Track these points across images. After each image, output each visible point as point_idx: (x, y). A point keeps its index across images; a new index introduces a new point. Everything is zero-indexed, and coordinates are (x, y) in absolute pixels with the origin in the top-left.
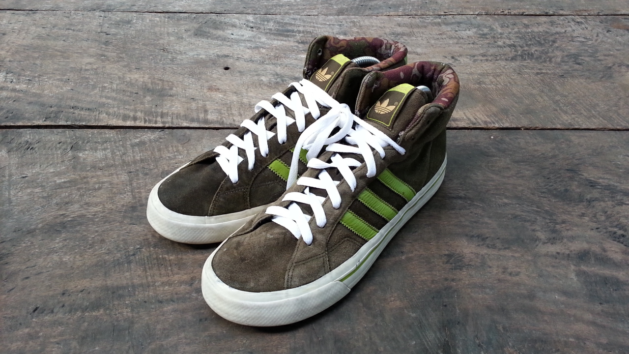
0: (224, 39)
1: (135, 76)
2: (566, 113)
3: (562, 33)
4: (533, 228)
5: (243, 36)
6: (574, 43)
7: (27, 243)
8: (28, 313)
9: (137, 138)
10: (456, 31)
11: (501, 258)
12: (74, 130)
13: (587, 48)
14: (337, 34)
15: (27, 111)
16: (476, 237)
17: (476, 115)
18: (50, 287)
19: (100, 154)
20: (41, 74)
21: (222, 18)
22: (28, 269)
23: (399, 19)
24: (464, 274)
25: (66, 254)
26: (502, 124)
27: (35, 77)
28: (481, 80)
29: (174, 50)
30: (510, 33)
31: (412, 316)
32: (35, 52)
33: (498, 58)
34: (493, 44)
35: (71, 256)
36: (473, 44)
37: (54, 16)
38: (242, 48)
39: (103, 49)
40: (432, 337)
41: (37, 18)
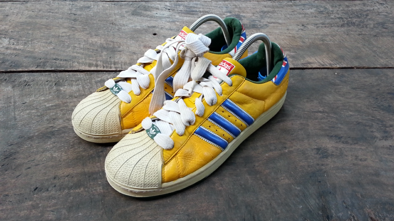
0: (152, 17)
1: (95, 40)
2: (382, 58)
3: (372, 10)
4: (371, 130)
5: (164, 14)
6: (380, 16)
7: (28, 145)
8: (30, 191)
9: (99, 77)
10: (303, 10)
11: (353, 150)
13: (389, 19)
14: (225, 12)
15: (24, 62)
16: (335, 136)
17: (323, 60)
18: (45, 173)
19: (74, 88)
22: (30, 162)
23: (265, 3)
24: (329, 161)
25: (55, 152)
26: (341, 65)
28: (324, 39)
31: (297, 189)
33: (332, 25)
35: (59, 153)
36: (315, 17)
39: (73, 24)
40: (313, 202)
41: (29, 6)
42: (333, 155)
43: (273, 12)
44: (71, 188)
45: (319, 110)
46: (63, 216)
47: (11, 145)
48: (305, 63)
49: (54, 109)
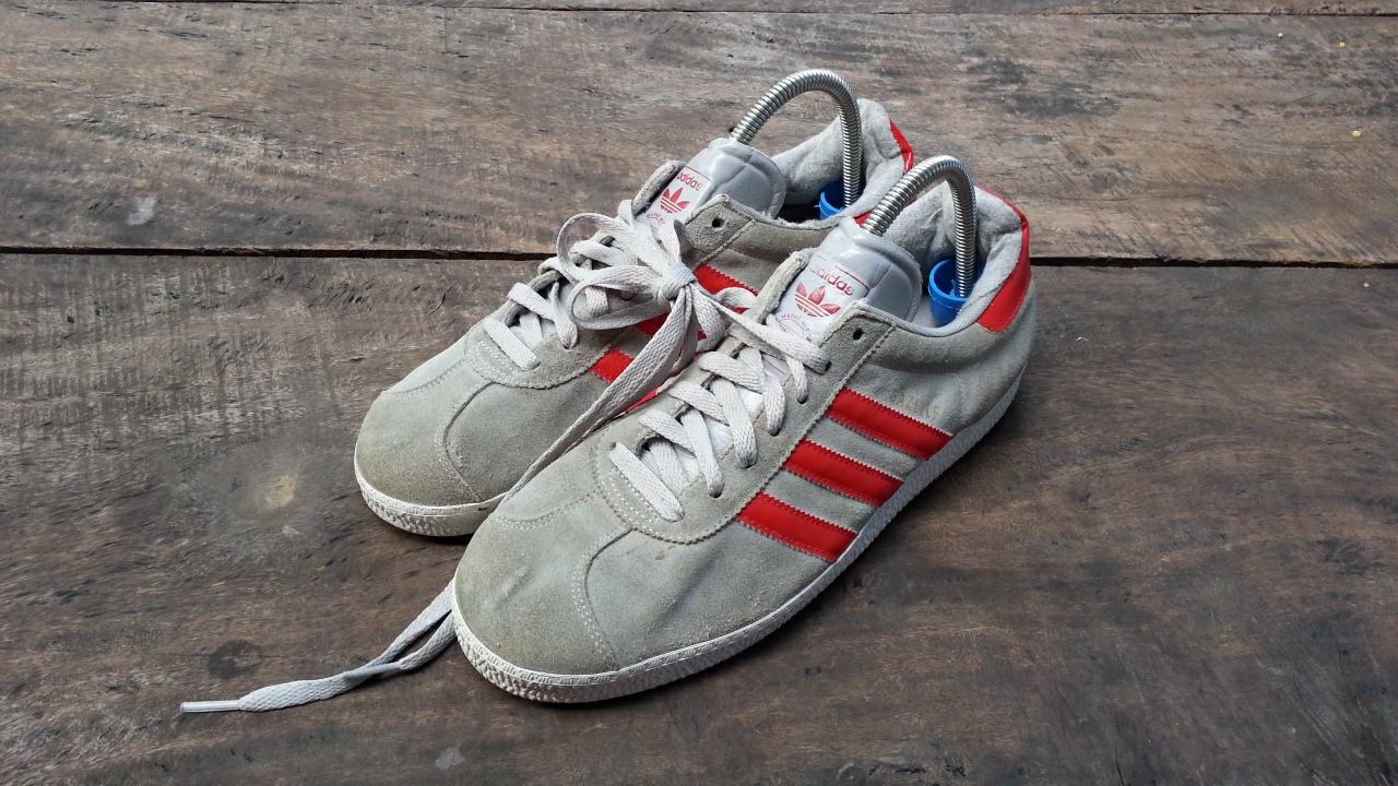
12: (439, 261)
20: (341, 141)
21: (700, 21)
27: (329, 147)
29: (612, 90)
30: (1352, 55)
32: (312, 93)
34: (1318, 78)
37: (337, 14)
38: (758, 86)
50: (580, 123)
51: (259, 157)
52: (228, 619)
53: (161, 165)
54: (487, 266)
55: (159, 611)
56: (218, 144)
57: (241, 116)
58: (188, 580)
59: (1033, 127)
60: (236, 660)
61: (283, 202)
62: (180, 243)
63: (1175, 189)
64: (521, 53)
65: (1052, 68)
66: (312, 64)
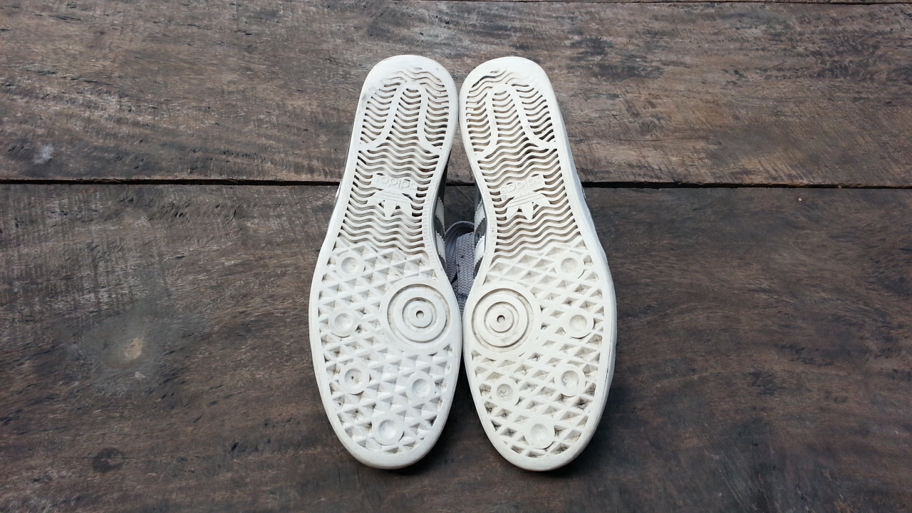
42: (784, 388)
43: (673, 34)
44: (299, 446)
45: (762, 286)
46: (292, 503)
47: (173, 352)
48: (738, 173)
49: (241, 272)
50: (324, 85)
51: (116, 111)
52: (104, 434)
53: (54, 117)
54: (262, 190)
55: (62, 430)
56: (90, 101)
57: (104, 81)
58: (79, 409)
59: (608, 87)
60: (109, 461)
61: (132, 144)
62: (67, 176)
63: (690, 133)
64: (287, 31)
65: (623, 44)
66: (150, 40)
